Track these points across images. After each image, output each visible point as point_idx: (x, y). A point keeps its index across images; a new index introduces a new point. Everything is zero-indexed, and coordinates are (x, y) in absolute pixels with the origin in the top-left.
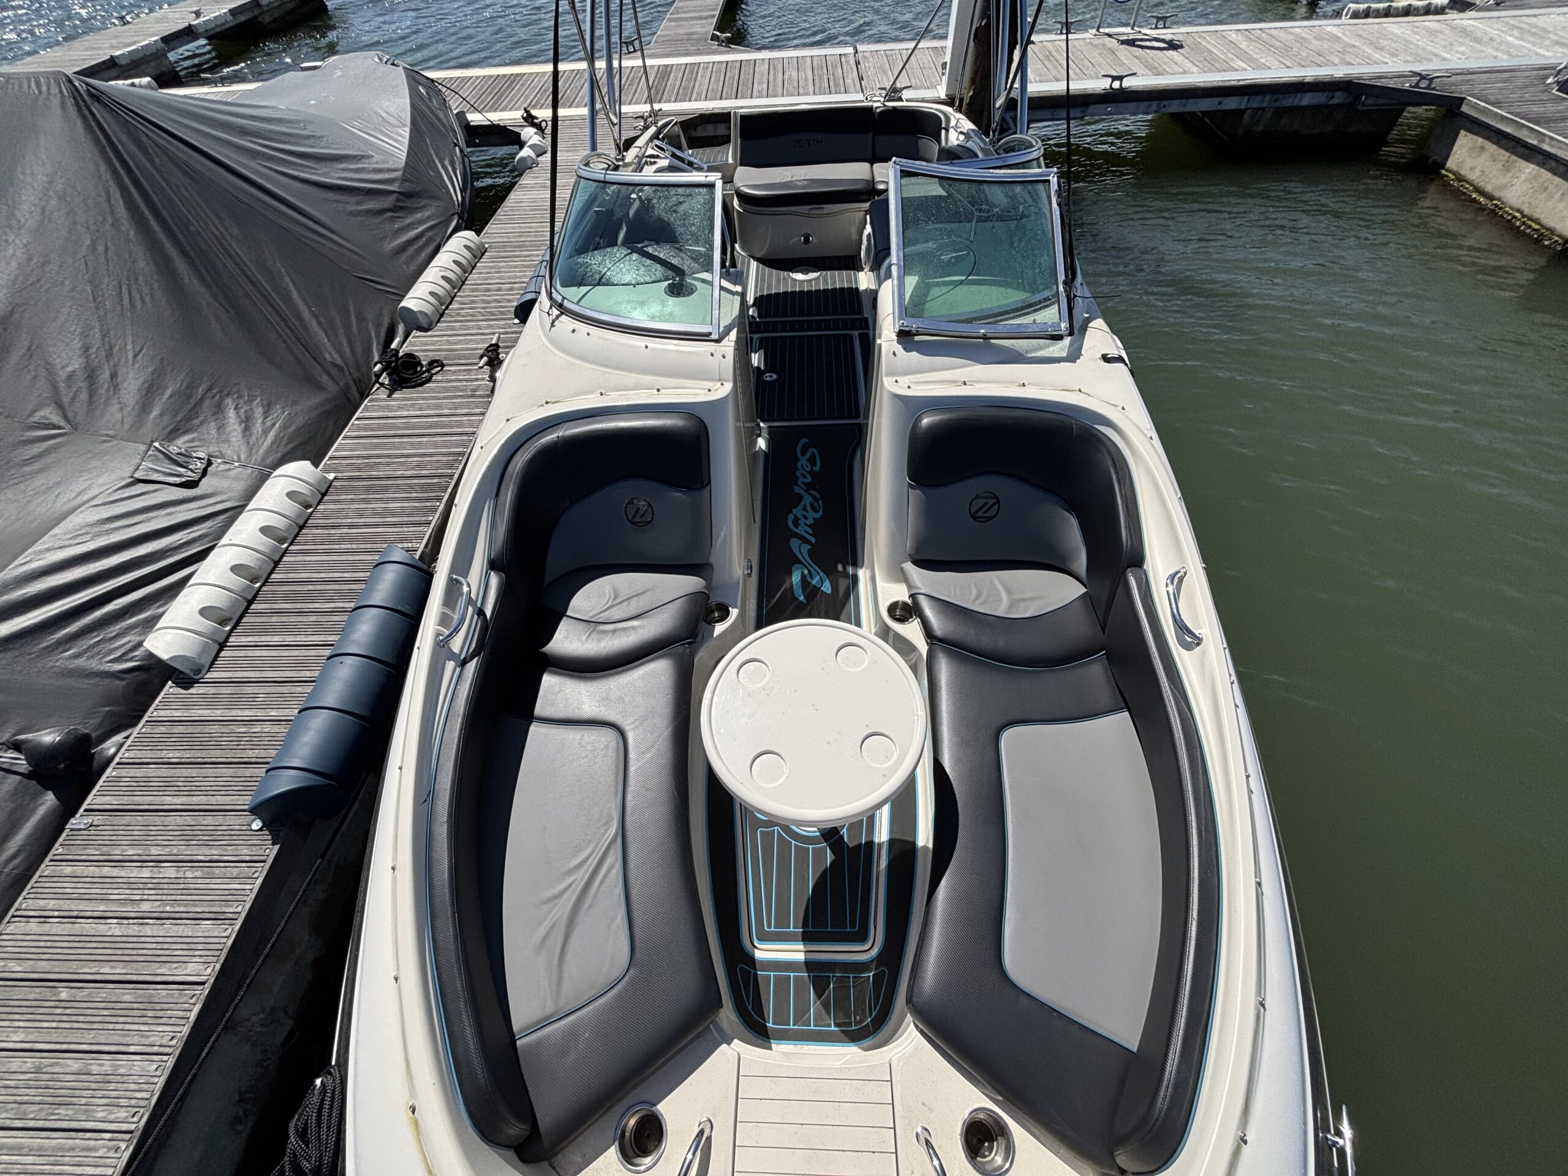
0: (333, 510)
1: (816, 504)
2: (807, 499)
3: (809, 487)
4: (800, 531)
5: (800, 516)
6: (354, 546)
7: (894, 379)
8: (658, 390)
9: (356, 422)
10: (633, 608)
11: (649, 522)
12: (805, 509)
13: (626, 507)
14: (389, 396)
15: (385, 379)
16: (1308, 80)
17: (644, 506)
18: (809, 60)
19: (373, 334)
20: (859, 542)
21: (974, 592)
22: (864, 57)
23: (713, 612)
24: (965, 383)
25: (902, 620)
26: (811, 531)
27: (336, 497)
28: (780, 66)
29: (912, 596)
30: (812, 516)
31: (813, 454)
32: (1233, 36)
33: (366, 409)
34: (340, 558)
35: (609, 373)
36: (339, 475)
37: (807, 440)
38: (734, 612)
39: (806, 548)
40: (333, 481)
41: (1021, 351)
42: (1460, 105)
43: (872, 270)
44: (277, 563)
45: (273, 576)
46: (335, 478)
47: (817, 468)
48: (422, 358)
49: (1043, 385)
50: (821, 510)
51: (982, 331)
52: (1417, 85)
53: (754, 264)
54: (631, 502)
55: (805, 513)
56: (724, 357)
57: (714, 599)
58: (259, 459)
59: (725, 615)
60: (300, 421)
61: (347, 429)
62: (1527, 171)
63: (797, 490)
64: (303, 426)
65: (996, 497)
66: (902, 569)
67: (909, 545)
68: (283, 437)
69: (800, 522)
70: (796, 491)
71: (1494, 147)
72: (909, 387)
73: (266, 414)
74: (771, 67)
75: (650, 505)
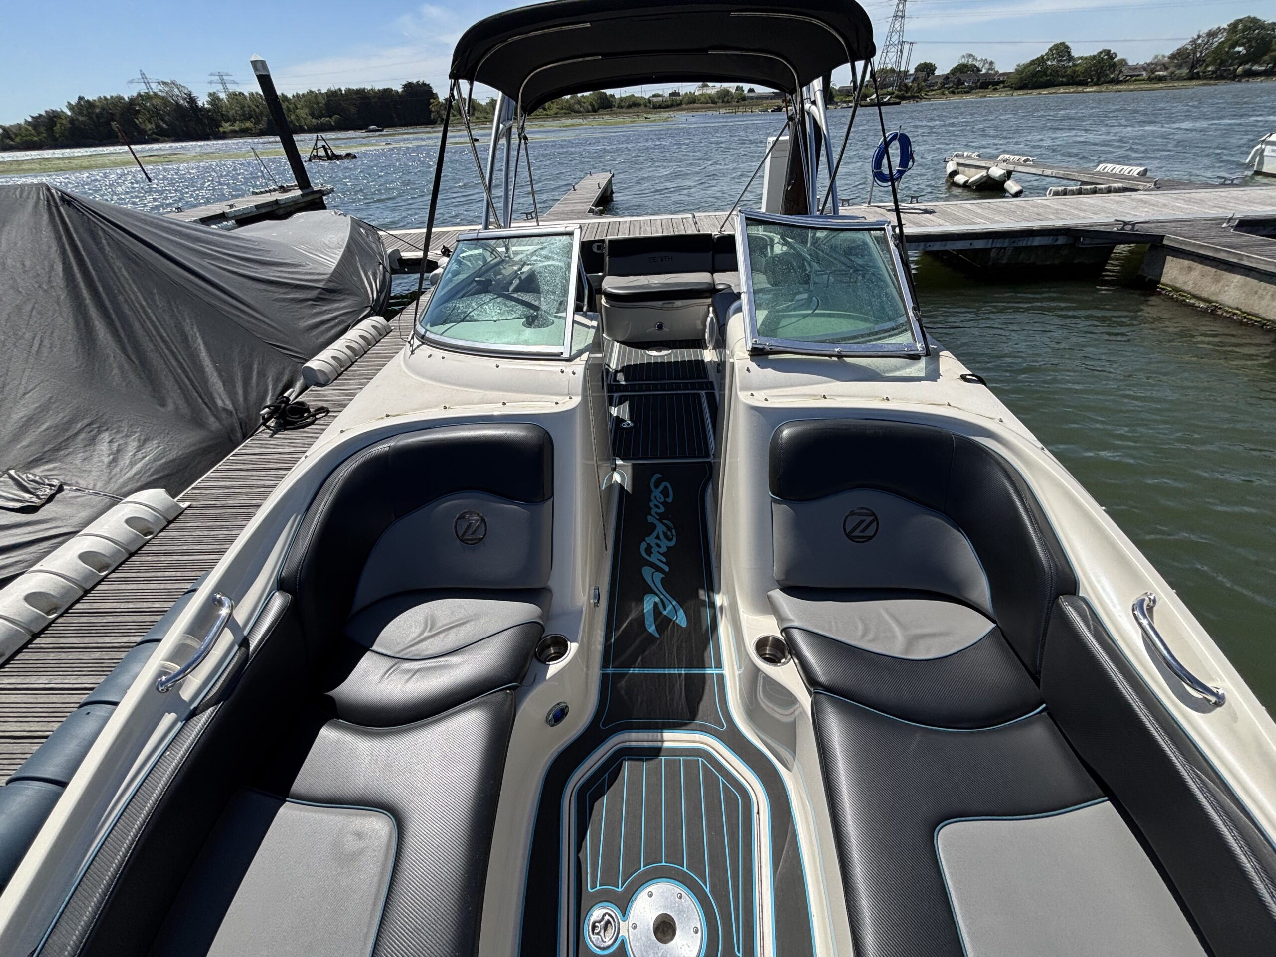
0: (173, 537)
1: (669, 533)
2: (660, 528)
3: (662, 517)
4: (654, 559)
5: (653, 545)
6: (179, 574)
7: (749, 393)
8: (504, 404)
9: (231, 458)
10: (451, 640)
11: (481, 539)
12: (658, 537)
13: (456, 522)
14: (271, 436)
15: (272, 423)
16: (1035, 228)
17: (477, 521)
18: (659, 222)
19: (270, 387)
20: (715, 571)
21: (861, 627)
22: (700, 219)
23: (549, 647)
24: (825, 397)
25: (773, 660)
26: (665, 560)
27: (182, 525)
28: (638, 225)
29: (784, 630)
30: (665, 544)
31: (666, 487)
32: (970, 207)
33: (244, 448)
34: (158, 586)
35: (457, 390)
36: (194, 503)
37: (660, 476)
38: (573, 647)
39: (659, 576)
40: (186, 509)
41: (878, 370)
42: (1162, 241)
43: (714, 348)
44: (87, 592)
45: (78, 606)
46: (189, 507)
47: (670, 500)
48: (310, 407)
49: (908, 399)
50: (675, 539)
51: (837, 350)
52: (1123, 229)
53: (617, 346)
54: (462, 517)
55: (658, 542)
56: (574, 373)
57: (552, 630)
58: (116, 487)
59: (562, 650)
60: (173, 455)
61: (220, 464)
62: (1235, 280)
63: (650, 519)
64: (174, 460)
65: (874, 515)
66: (768, 597)
67: (776, 570)
68: (149, 469)
69: (653, 550)
70: (649, 521)
71: (1200, 266)
72: (766, 400)
73: (139, 448)
74: (631, 227)
75: (483, 520)
